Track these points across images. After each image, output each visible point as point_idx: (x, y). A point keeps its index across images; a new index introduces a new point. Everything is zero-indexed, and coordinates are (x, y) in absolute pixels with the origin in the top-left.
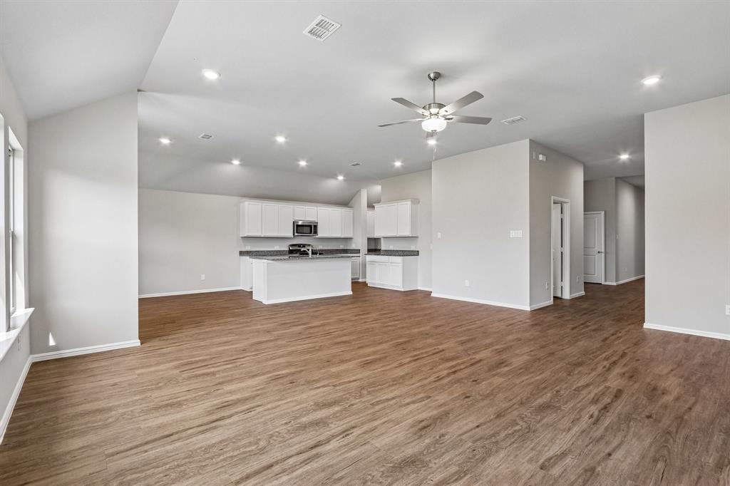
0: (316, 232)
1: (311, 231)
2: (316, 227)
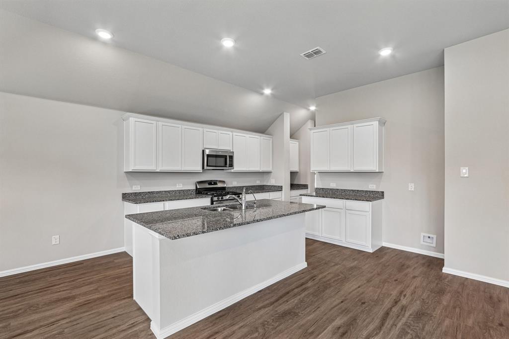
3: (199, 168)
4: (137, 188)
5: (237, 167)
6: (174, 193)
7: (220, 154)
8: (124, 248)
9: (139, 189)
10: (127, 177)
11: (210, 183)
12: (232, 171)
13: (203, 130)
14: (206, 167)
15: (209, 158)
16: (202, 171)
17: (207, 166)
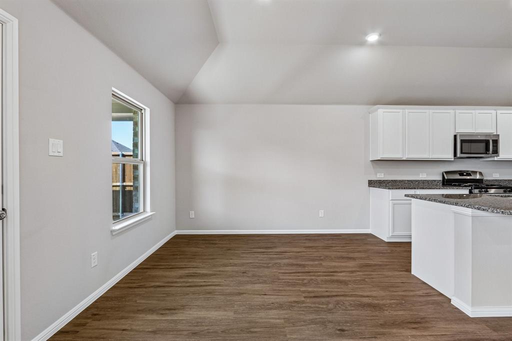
0: (496, 152)
1: (487, 149)
2: (496, 142)
3: (450, 156)
4: (381, 176)
5: (503, 155)
6: (417, 183)
7: (479, 138)
8: (370, 230)
9: (383, 177)
10: (373, 165)
11: (461, 173)
12: (496, 159)
13: (455, 112)
14: (459, 155)
15: (463, 144)
16: (453, 160)
17: (462, 153)
